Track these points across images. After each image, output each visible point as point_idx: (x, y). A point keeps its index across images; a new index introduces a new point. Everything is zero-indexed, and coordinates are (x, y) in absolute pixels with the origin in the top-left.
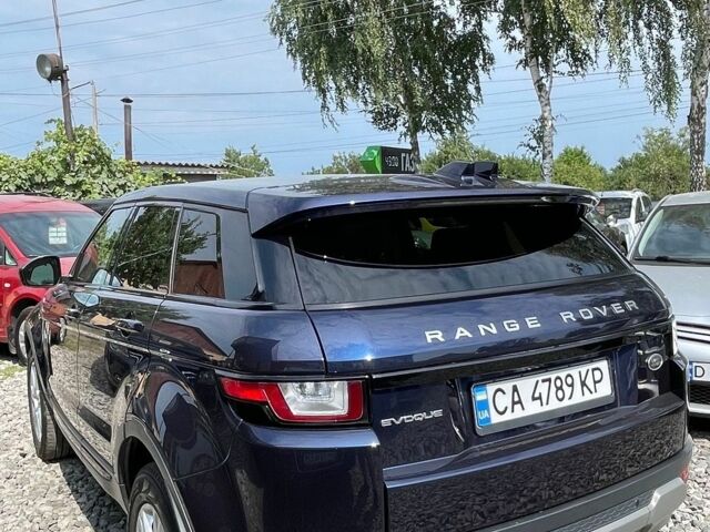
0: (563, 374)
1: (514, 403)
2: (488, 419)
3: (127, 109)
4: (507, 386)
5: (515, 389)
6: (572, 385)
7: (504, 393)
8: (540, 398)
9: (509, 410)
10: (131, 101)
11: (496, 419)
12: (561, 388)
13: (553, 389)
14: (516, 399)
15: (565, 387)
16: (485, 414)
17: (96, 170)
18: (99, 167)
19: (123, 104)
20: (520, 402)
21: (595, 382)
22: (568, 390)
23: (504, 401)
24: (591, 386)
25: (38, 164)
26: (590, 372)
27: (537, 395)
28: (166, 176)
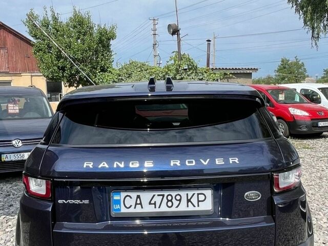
0: (174, 193)
1: (136, 204)
2: (119, 210)
3: (209, 45)
4: (134, 195)
5: (138, 197)
6: (180, 200)
7: (131, 198)
8: (155, 204)
9: (133, 206)
10: (210, 41)
11: (124, 210)
12: (171, 201)
13: (165, 200)
14: (138, 202)
15: (174, 200)
16: (118, 207)
17: (190, 73)
18: (191, 71)
19: (207, 42)
20: (141, 204)
21: (199, 201)
22: (176, 203)
23: (130, 202)
24: (195, 203)
25: (167, 70)
26: (196, 195)
27: (153, 202)
28: (225, 74)
